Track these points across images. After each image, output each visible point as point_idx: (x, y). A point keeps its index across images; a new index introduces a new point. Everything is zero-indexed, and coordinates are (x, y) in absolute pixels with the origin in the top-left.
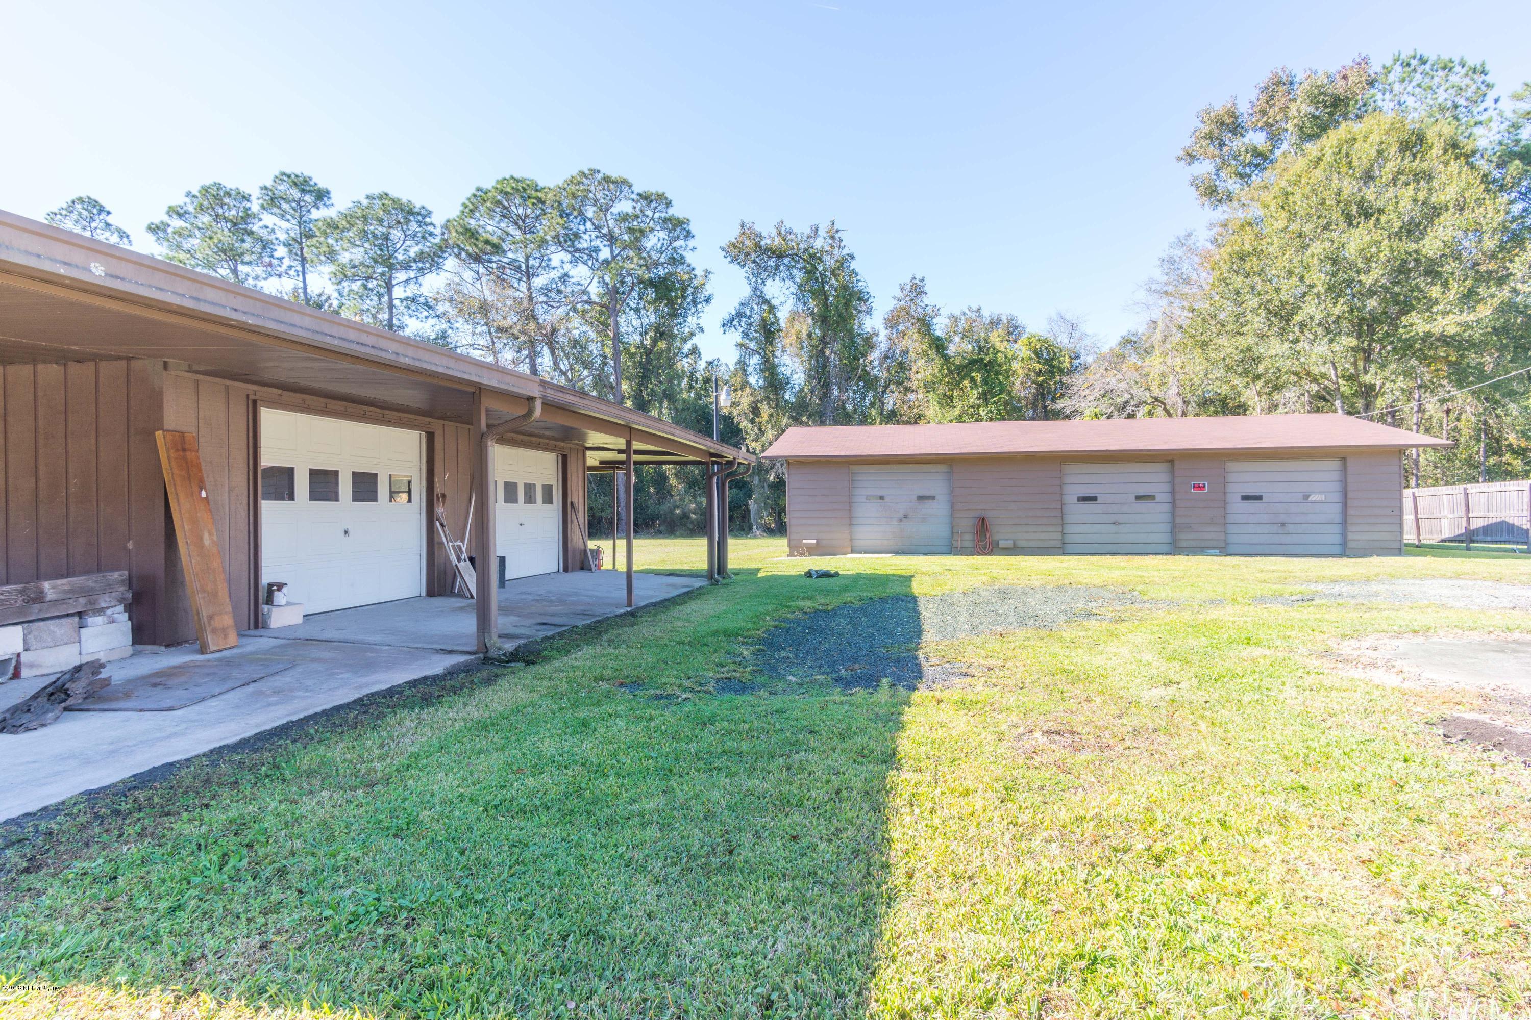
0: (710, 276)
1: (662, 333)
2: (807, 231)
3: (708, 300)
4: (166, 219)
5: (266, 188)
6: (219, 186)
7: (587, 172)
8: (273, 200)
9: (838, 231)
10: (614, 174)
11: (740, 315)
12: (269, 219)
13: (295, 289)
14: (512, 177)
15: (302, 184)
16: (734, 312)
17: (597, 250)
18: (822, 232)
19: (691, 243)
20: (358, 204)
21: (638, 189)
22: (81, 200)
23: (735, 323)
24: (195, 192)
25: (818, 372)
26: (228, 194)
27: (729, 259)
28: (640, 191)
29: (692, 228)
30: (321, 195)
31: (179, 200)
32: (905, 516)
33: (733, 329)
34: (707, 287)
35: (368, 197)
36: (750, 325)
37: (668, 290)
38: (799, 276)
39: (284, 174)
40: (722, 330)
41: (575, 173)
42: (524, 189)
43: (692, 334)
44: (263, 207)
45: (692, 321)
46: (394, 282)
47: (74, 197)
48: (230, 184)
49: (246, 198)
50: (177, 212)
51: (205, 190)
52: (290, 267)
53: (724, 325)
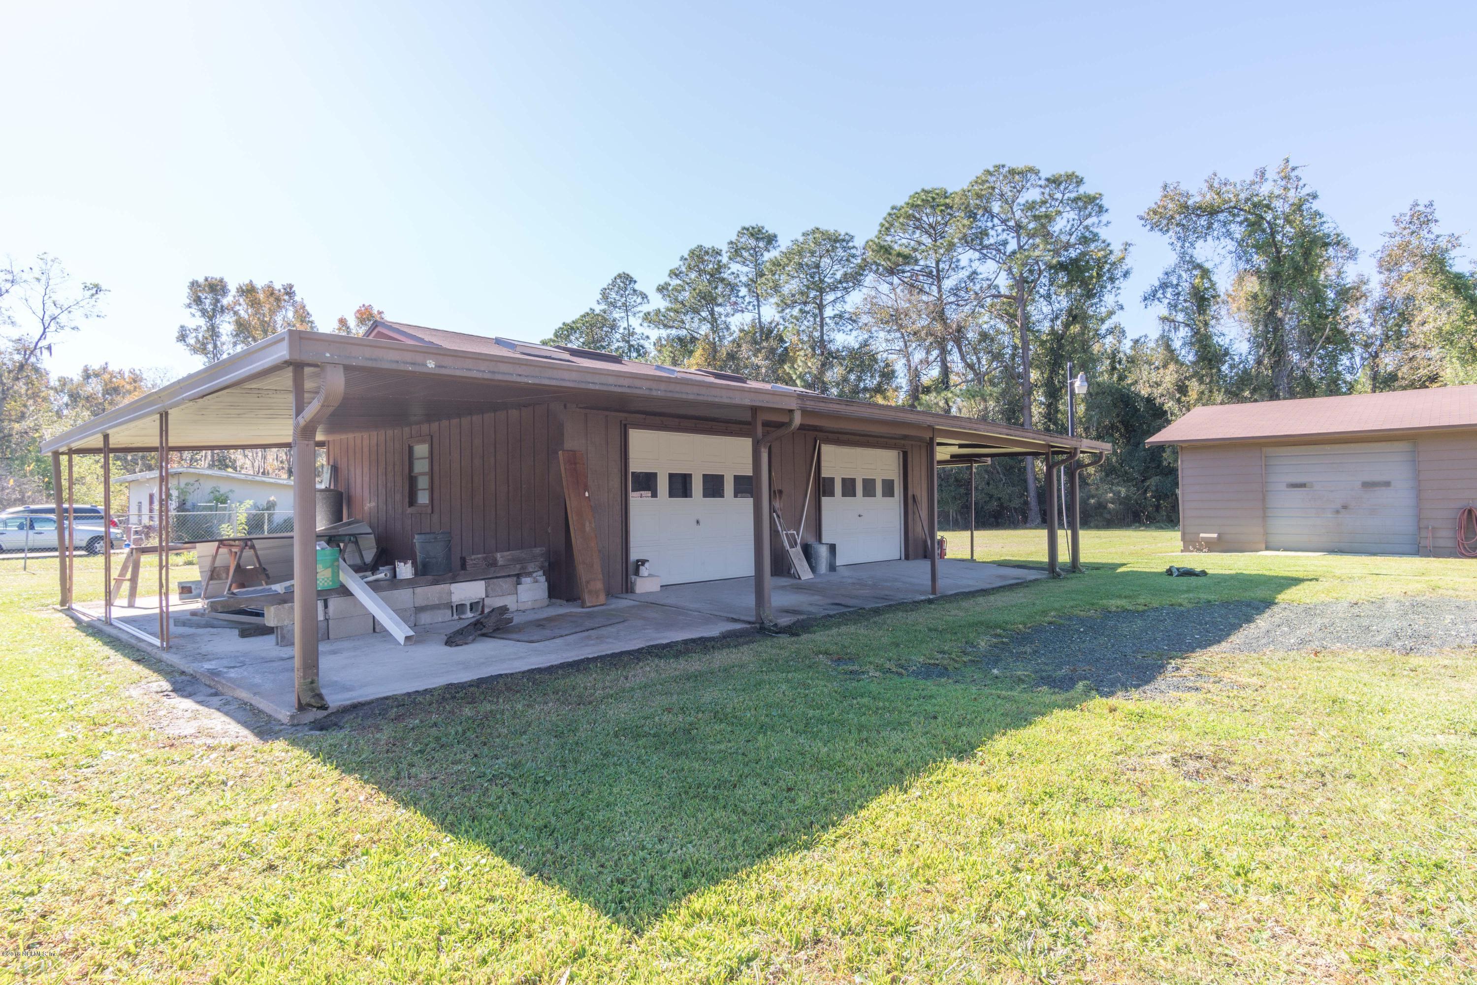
0: (1131, 249)
1: (1075, 316)
2: (1249, 177)
3: (1126, 274)
4: (668, 279)
5: (731, 243)
6: (700, 247)
7: (991, 169)
8: (736, 251)
9: (1293, 169)
10: (1019, 164)
11: (1164, 286)
12: (735, 267)
13: (754, 320)
14: (923, 190)
15: (756, 233)
16: (1157, 284)
17: (1005, 243)
18: (1271, 174)
19: (1105, 218)
20: (795, 242)
21: (1044, 174)
22: (620, 276)
23: (1159, 294)
24: (686, 256)
25: (1266, 339)
26: (707, 253)
27: (1148, 227)
28: (1049, 176)
29: (1105, 202)
30: (771, 239)
31: (676, 263)
32: (1345, 507)
33: (1156, 302)
34: (1126, 261)
35: (803, 235)
36: (1178, 294)
37: (1081, 270)
38: (1238, 231)
39: (744, 228)
40: (1143, 304)
41: (979, 172)
42: (934, 199)
43: (1111, 313)
44: (730, 259)
45: (1109, 299)
46: (825, 303)
47: (616, 274)
48: (707, 245)
49: (719, 253)
50: (674, 273)
51: (692, 252)
52: (749, 303)
53: (1145, 299)
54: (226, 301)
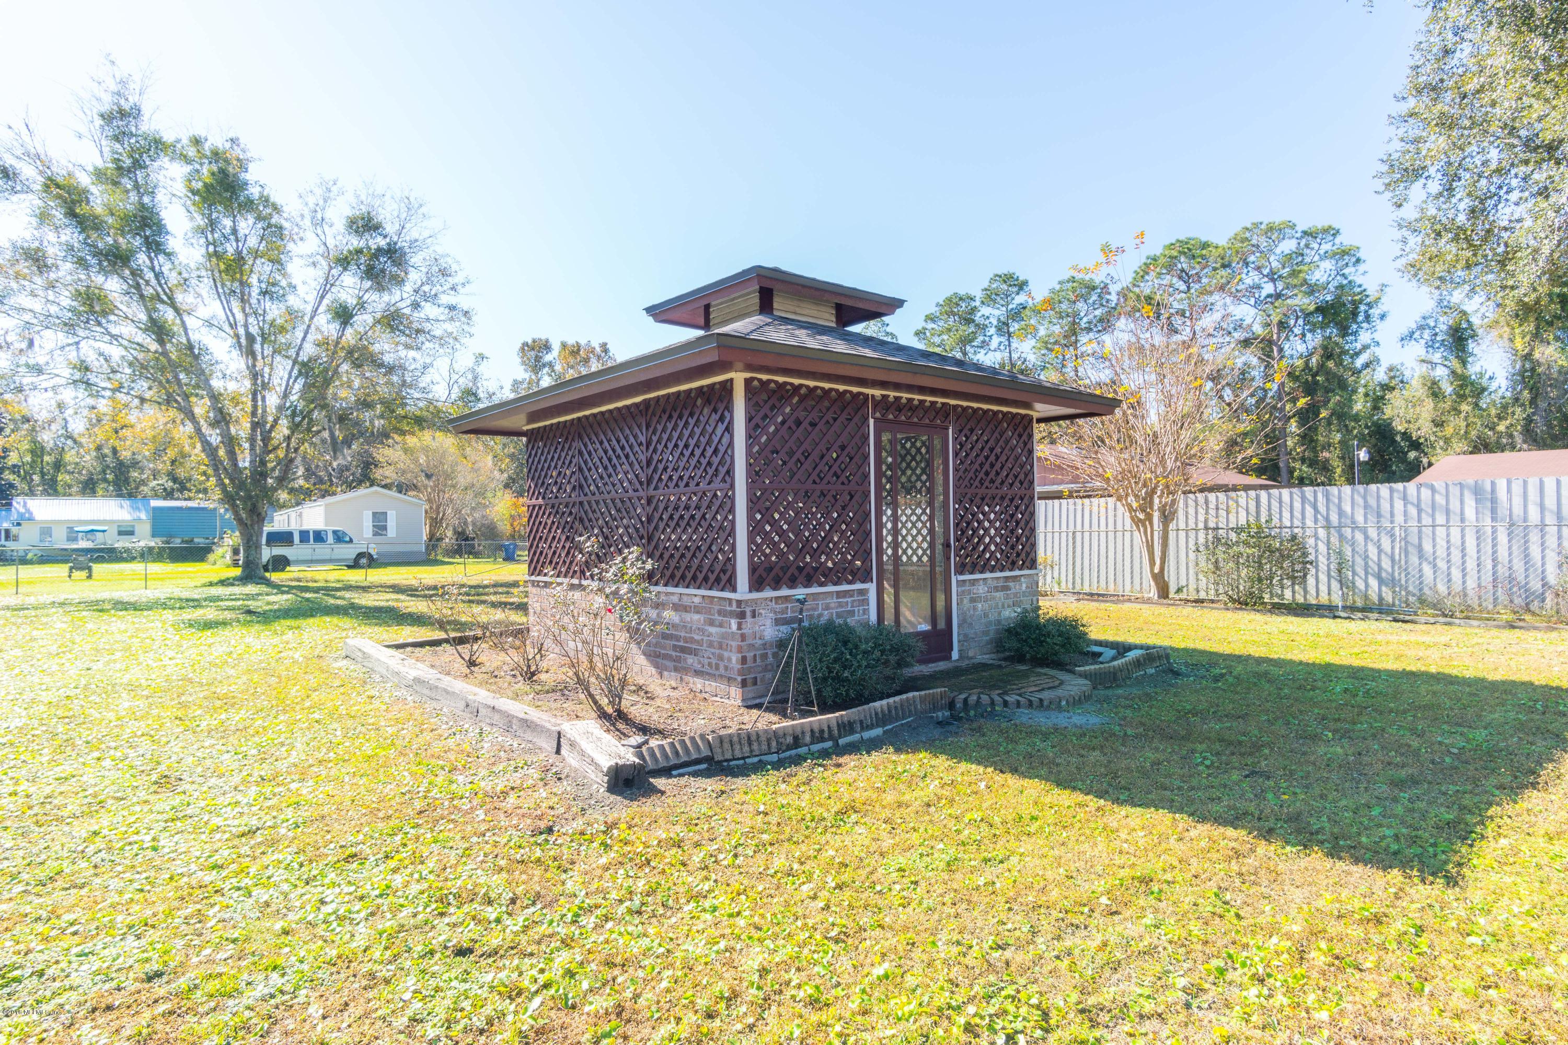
1: (1328, 353)
3: (1383, 317)
4: (924, 324)
5: (984, 289)
6: (956, 295)
7: (1250, 226)
8: (990, 297)
10: (1277, 218)
11: (1421, 328)
12: (986, 310)
13: (1003, 359)
14: (1178, 241)
15: (1008, 280)
16: (1414, 326)
17: (1259, 287)
19: (1362, 268)
20: (1052, 290)
21: (1300, 228)
23: (1416, 335)
24: (942, 303)
25: (1523, 377)
26: (961, 299)
28: (1305, 229)
29: (1362, 254)
30: (1022, 285)
31: (933, 309)
33: (1413, 342)
34: (1381, 304)
35: (1060, 283)
36: (1436, 335)
37: (1336, 314)
39: (996, 276)
40: (1400, 344)
41: (1238, 230)
42: (1189, 250)
44: (983, 303)
45: (1364, 337)
48: (962, 292)
49: (972, 298)
50: (930, 318)
51: (949, 300)
52: (1000, 343)
53: (1402, 339)
54: (548, 358)
